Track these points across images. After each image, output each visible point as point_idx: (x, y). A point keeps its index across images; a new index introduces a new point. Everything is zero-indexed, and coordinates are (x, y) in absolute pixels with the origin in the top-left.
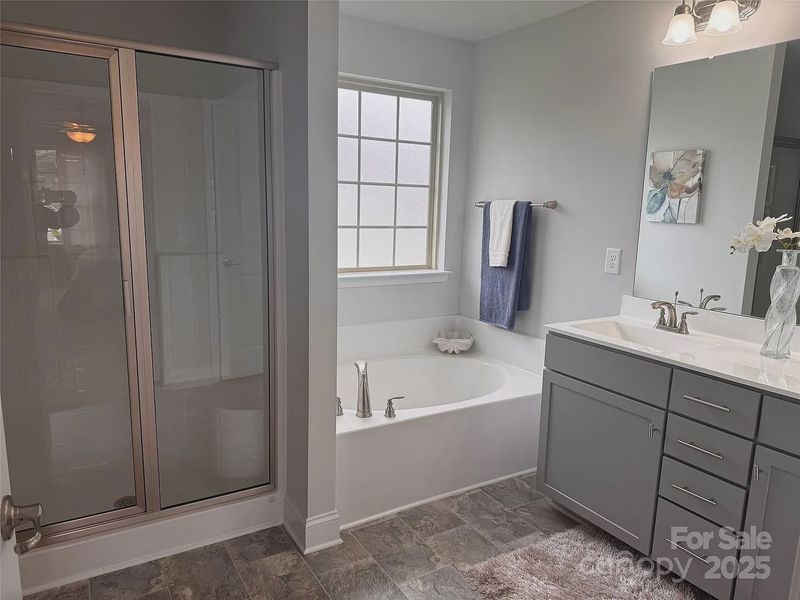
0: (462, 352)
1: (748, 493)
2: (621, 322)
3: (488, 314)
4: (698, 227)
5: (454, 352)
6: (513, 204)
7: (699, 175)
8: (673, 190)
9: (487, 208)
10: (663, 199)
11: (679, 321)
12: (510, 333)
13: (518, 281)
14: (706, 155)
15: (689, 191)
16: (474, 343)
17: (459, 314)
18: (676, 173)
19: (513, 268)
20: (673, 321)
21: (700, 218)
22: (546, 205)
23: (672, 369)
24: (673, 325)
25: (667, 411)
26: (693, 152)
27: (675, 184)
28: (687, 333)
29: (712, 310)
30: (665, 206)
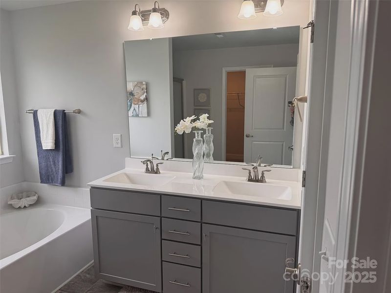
0: (31, 205)
1: (201, 248)
2: (127, 172)
3: (47, 178)
4: (148, 119)
5: (25, 207)
6: (53, 111)
7: (145, 94)
8: (134, 101)
9: (35, 114)
10: (131, 105)
11: (155, 168)
12: (63, 188)
13: (63, 157)
14: (147, 84)
15: (142, 101)
16: (39, 198)
17: (25, 181)
18: (135, 92)
19: (59, 149)
20: (152, 168)
21: (149, 114)
22: (74, 112)
23: (161, 196)
24: (153, 171)
25: (161, 217)
26: (141, 83)
27: (135, 98)
28: (160, 173)
29: (167, 160)
30: (132, 109)
